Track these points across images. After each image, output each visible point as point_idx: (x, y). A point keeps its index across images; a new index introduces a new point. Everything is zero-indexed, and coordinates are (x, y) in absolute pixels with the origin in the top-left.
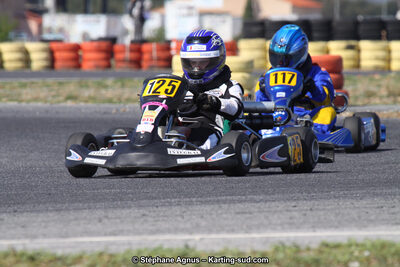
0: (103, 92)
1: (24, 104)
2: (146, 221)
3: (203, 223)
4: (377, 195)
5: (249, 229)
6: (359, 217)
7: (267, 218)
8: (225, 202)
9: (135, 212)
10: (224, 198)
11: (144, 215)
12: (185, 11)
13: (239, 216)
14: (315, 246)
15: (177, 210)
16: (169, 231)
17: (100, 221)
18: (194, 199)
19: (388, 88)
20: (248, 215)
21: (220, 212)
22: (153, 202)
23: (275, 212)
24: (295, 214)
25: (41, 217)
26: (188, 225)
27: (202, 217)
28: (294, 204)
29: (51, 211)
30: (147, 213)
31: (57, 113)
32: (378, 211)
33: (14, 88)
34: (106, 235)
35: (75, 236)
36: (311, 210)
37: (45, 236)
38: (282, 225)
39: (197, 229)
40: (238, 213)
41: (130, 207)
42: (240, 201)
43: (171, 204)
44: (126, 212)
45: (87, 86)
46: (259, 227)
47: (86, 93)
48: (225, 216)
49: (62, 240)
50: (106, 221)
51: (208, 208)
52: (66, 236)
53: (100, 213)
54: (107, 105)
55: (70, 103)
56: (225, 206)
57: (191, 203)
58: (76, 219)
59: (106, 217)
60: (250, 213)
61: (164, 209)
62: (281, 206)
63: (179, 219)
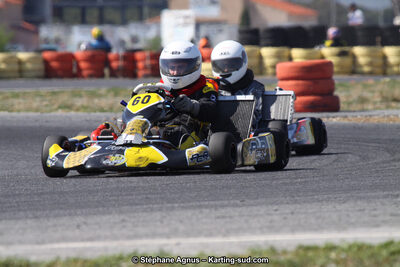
0: (96, 101)
1: (14, 114)
2: (124, 227)
3: (181, 228)
4: (360, 198)
5: (227, 233)
6: (340, 220)
7: (247, 221)
8: (206, 207)
9: (116, 218)
10: (207, 203)
11: (123, 221)
12: (181, 21)
13: (218, 220)
14: (292, 248)
15: (158, 215)
16: (147, 236)
17: (78, 226)
18: (176, 205)
19: (381, 93)
20: (228, 220)
21: (200, 216)
22: (134, 207)
23: (256, 216)
24: (276, 218)
25: (20, 224)
26: (167, 230)
27: (181, 222)
28: (276, 207)
29: (31, 218)
30: (127, 218)
31: (47, 122)
32: (359, 213)
33: (7, 98)
34: (83, 240)
35: (52, 241)
36: (292, 213)
37: (21, 242)
38: (261, 228)
39: (174, 233)
40: (218, 217)
41: (110, 213)
42: (223, 206)
43: (152, 210)
44: (105, 218)
45: (81, 96)
46: (238, 231)
47: (79, 102)
48: (204, 220)
49: (37, 247)
50: (84, 226)
51: (189, 213)
52: (43, 242)
53: (79, 219)
54: (98, 114)
55: (60, 112)
56: (206, 211)
57: (173, 208)
58: (55, 226)
59: (85, 223)
60: (231, 217)
61: (145, 214)
62: (263, 210)
63: (158, 223)
